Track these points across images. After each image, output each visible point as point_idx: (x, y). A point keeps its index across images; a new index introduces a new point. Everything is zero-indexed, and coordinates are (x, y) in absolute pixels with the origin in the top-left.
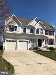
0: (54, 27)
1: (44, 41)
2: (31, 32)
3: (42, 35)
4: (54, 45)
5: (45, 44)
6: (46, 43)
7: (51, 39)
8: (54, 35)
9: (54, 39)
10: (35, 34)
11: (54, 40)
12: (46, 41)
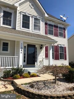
0: (65, 18)
1: (43, 51)
2: (4, 20)
3: (36, 32)
4: (66, 59)
5: (44, 57)
6: (47, 56)
7: (60, 46)
8: (65, 37)
9: (66, 45)
10: (17, 29)
11: (65, 48)
12: (47, 50)
